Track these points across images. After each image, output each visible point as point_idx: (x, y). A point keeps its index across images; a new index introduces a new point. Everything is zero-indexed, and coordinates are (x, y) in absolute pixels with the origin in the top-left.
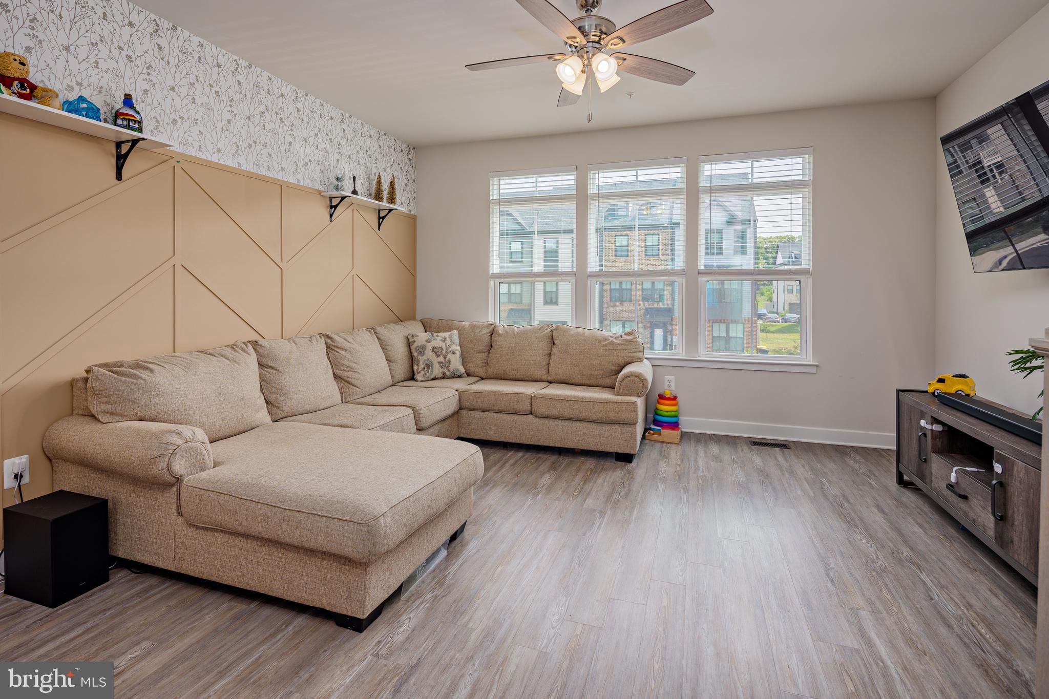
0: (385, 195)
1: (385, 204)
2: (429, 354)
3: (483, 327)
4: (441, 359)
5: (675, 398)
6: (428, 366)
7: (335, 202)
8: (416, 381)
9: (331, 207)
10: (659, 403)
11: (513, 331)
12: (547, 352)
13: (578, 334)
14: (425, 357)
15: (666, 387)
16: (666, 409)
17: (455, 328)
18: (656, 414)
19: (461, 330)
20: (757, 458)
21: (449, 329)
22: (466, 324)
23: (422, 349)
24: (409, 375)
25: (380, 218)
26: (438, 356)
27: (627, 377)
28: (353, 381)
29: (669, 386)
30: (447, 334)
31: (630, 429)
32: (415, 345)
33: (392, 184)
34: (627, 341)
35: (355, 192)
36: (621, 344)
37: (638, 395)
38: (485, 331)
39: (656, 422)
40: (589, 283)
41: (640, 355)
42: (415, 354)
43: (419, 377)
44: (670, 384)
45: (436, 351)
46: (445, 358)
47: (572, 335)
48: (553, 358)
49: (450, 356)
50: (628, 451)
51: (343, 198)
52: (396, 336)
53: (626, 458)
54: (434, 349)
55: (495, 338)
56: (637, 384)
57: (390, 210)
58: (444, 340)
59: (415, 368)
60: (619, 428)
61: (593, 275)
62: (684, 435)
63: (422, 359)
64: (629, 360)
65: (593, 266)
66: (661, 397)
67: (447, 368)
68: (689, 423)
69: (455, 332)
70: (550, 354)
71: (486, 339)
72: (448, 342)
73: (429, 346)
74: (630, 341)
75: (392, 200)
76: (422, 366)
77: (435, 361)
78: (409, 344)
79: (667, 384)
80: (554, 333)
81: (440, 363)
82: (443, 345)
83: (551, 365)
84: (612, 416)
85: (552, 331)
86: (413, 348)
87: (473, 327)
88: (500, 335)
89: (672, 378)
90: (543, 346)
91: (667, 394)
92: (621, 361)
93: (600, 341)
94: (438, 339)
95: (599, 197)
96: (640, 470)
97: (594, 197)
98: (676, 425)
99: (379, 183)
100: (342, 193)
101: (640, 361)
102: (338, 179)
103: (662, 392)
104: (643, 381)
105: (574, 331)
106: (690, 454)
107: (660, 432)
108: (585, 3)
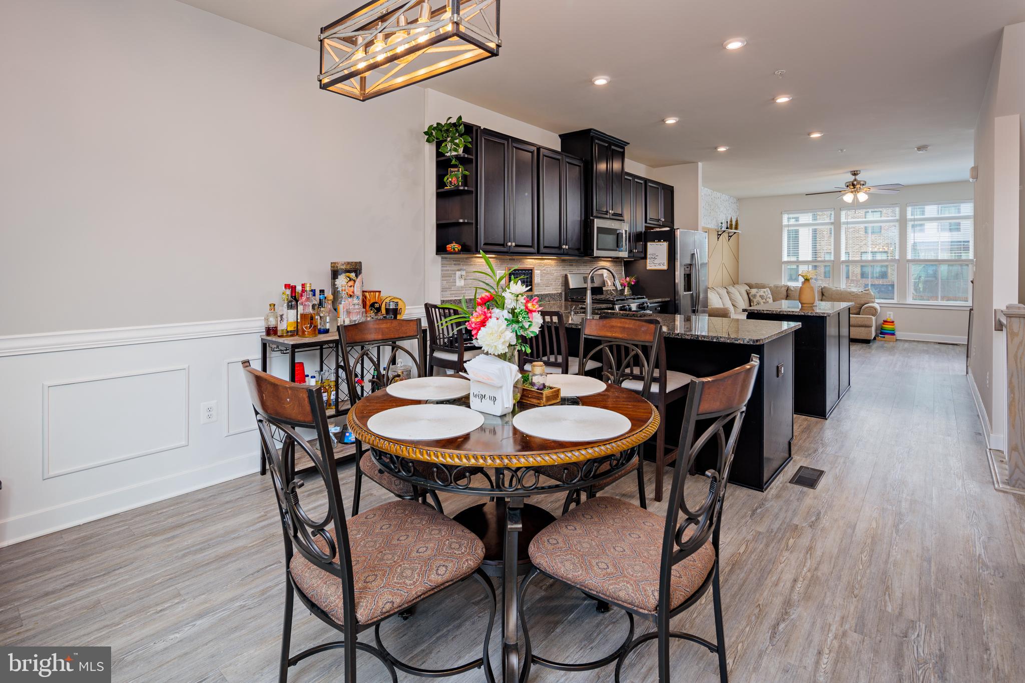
1: (733, 231)
2: (758, 298)
3: (782, 287)
4: (764, 301)
5: (893, 322)
7: (719, 233)
9: (718, 235)
10: (884, 324)
12: (821, 298)
13: (838, 290)
14: (756, 300)
16: (887, 327)
17: (767, 287)
18: (882, 329)
19: (770, 288)
20: (938, 346)
21: (764, 288)
22: (772, 285)
23: (755, 296)
25: (730, 237)
26: (762, 299)
27: (867, 307)
29: (890, 317)
30: (765, 290)
31: (869, 329)
33: (737, 221)
34: (865, 293)
35: (727, 228)
36: (862, 295)
37: (873, 316)
38: (783, 289)
39: (882, 333)
40: (841, 266)
41: (873, 300)
42: (752, 298)
44: (890, 315)
45: (761, 297)
46: (766, 300)
49: (768, 300)
50: (868, 339)
51: (724, 231)
52: (744, 288)
53: (867, 342)
54: (760, 296)
55: (789, 292)
56: (874, 312)
57: (735, 233)
58: (764, 292)
60: (863, 329)
61: (843, 262)
62: (897, 340)
63: (755, 300)
64: (867, 302)
65: (843, 257)
66: (885, 322)
68: (899, 335)
69: (768, 289)
71: (785, 293)
72: (766, 293)
73: (758, 295)
74: (867, 293)
75: (736, 228)
76: (755, 303)
77: (762, 301)
78: (748, 294)
79: (888, 316)
80: (824, 290)
84: (860, 323)
85: (822, 289)
86: (750, 295)
87: (777, 287)
88: (792, 291)
89: (892, 313)
90: (818, 296)
91: (889, 320)
92: (863, 302)
93: (851, 293)
94: (762, 292)
95: (847, 223)
96: (874, 345)
97: (844, 223)
98: (893, 334)
99: (731, 221)
100: (724, 229)
101: (873, 302)
102: (722, 223)
103: (885, 319)
104: (875, 309)
105: (834, 289)
106: (900, 344)
107: (884, 337)
108: (855, 174)
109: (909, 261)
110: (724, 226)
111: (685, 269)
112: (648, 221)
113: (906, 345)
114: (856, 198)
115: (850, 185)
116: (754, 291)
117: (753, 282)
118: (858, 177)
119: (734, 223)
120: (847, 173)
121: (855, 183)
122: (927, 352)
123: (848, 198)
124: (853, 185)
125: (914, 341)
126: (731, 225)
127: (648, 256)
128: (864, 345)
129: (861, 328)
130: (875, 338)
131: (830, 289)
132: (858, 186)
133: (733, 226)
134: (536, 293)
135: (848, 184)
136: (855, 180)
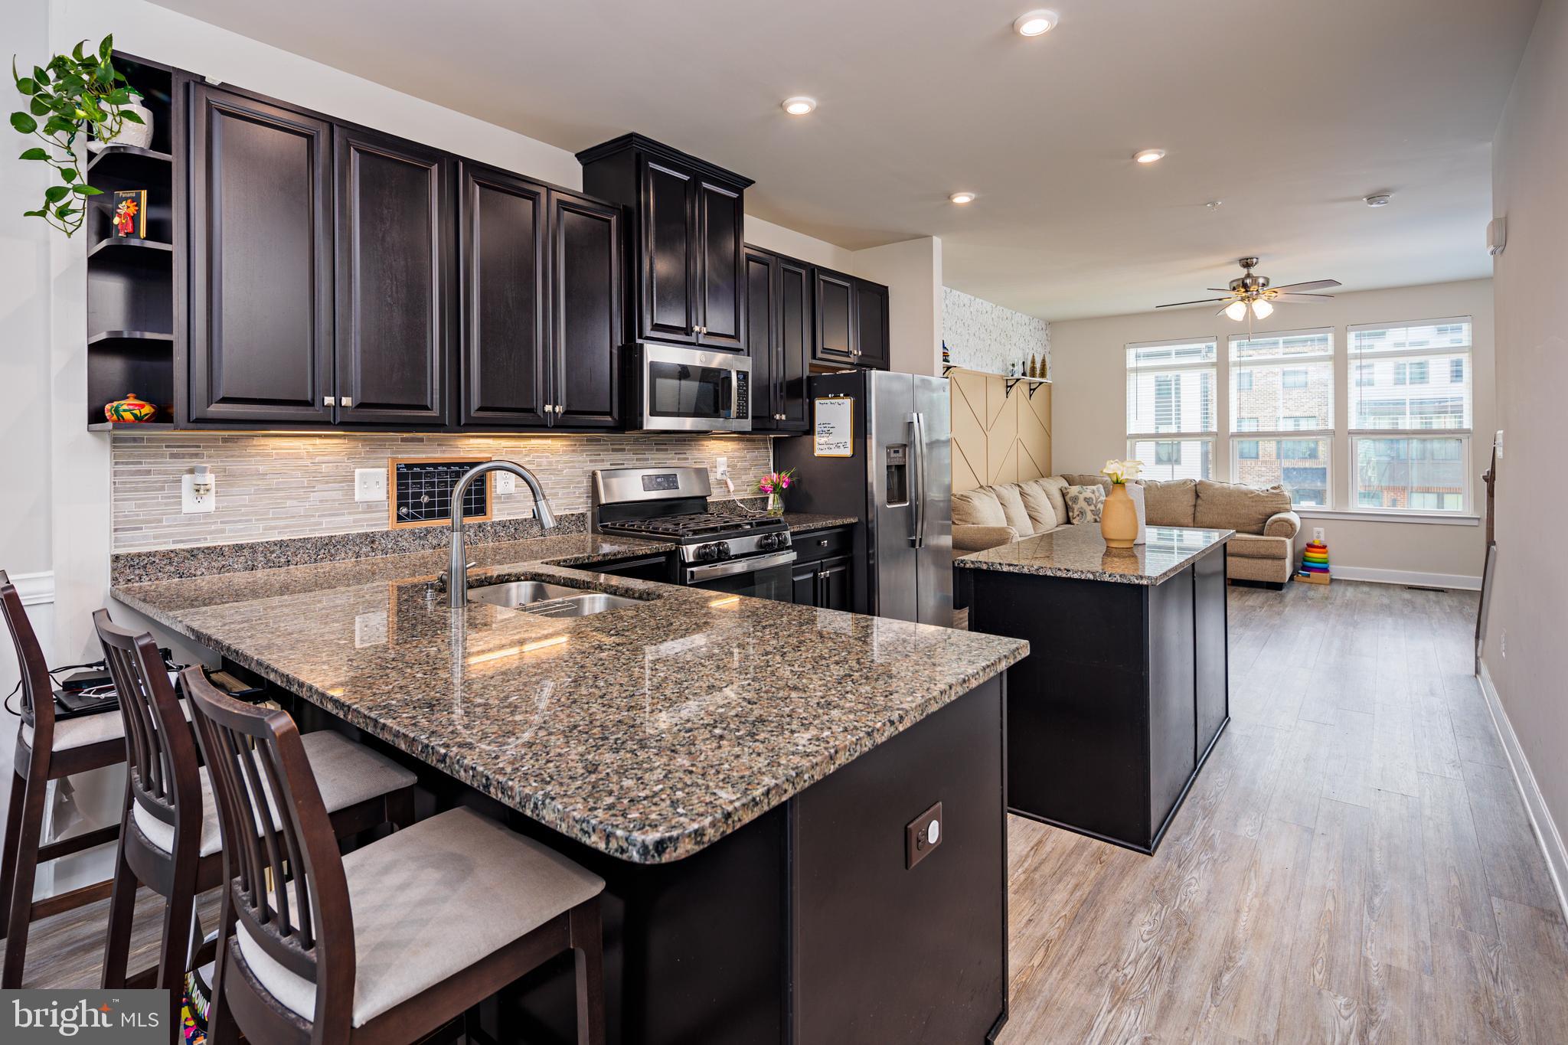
0: (1038, 372)
1: (1038, 379)
2: (1082, 504)
4: (1093, 508)
5: (1324, 547)
6: (1082, 513)
7: (1010, 384)
8: (1073, 524)
9: (1007, 387)
10: (1307, 551)
11: (1157, 485)
12: (1193, 503)
13: (1223, 488)
14: (1079, 506)
15: (1315, 538)
16: (1315, 556)
17: (1098, 483)
18: (1305, 560)
19: (1105, 484)
20: (1407, 595)
21: (1094, 483)
22: (1107, 478)
23: (1075, 499)
24: (1065, 520)
25: (1031, 390)
26: (1090, 505)
27: (1276, 521)
28: (1041, 520)
29: (1318, 537)
30: (1094, 487)
31: (1281, 562)
32: (1069, 496)
33: (1044, 361)
34: (1273, 493)
35: (1024, 374)
36: (1267, 497)
37: (1288, 536)
39: (1304, 568)
40: (1231, 442)
41: (1288, 506)
42: (1070, 503)
43: (1074, 521)
44: (1319, 534)
45: (1088, 500)
46: (1096, 507)
47: (1217, 489)
48: (1198, 509)
49: (1100, 505)
50: (1279, 581)
51: (1018, 380)
52: (1055, 485)
53: (1276, 586)
54: (1085, 499)
56: (1288, 529)
57: (1041, 383)
58: (1093, 492)
59: (1071, 514)
60: (1270, 562)
61: (1234, 435)
62: (1332, 580)
63: (1076, 507)
64: (1277, 510)
65: (1234, 427)
66: (1310, 546)
67: (1098, 515)
68: (1337, 571)
69: (1101, 486)
70: (1195, 506)
72: (1097, 494)
73: (1081, 497)
74: (1277, 494)
75: (1043, 375)
76: (1076, 513)
77: (1088, 509)
78: (1064, 495)
79: (1315, 535)
80: (1198, 487)
81: (1092, 511)
82: (1093, 496)
83: (1198, 514)
84: (1263, 551)
85: (1196, 485)
86: (1067, 498)
89: (1321, 530)
90: (1190, 499)
91: (1317, 543)
92: (1268, 511)
93: (1246, 494)
94: (1088, 491)
95: (1240, 364)
96: (1290, 594)
97: (1235, 364)
98: (1326, 570)
99: (1033, 362)
100: (1016, 376)
101: (1288, 511)
102: (1013, 365)
103: (1310, 541)
104: (1292, 525)
105: (1218, 485)
106: (1339, 589)
107: (1308, 576)
108: (1247, 263)
109: (1352, 433)
110: (1019, 369)
111: (888, 454)
112: (819, 355)
113: (1350, 592)
114: (1250, 312)
115: (1238, 285)
116: (1074, 490)
117: (1075, 471)
118: (1253, 271)
119: (1038, 366)
120: (1231, 263)
121: (1248, 281)
122: (1387, 609)
123: (1236, 311)
124: (1245, 286)
125: (1363, 583)
126: (1033, 369)
127: (817, 429)
128: (1271, 594)
129: (1265, 561)
130: (1291, 578)
131: (1211, 485)
132: (1254, 288)
133: (1037, 370)
134: (496, 519)
135: (1235, 284)
136: (1248, 276)
